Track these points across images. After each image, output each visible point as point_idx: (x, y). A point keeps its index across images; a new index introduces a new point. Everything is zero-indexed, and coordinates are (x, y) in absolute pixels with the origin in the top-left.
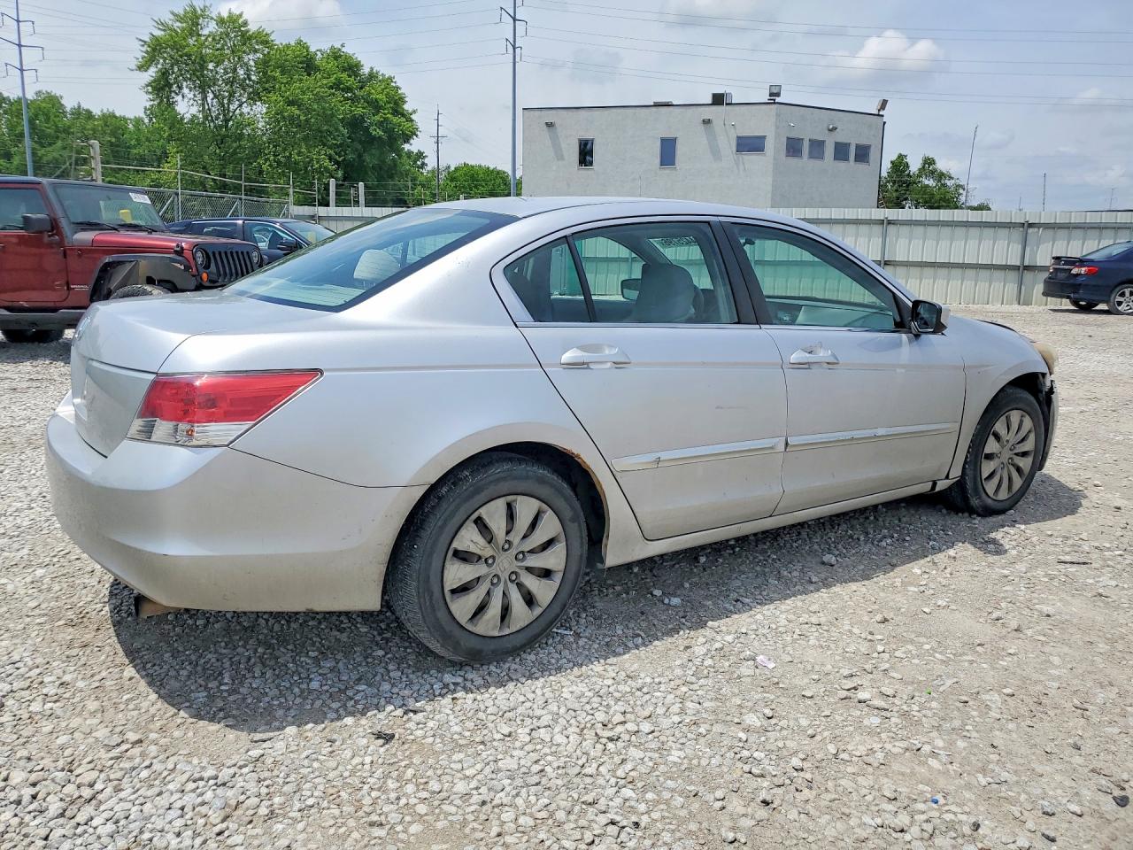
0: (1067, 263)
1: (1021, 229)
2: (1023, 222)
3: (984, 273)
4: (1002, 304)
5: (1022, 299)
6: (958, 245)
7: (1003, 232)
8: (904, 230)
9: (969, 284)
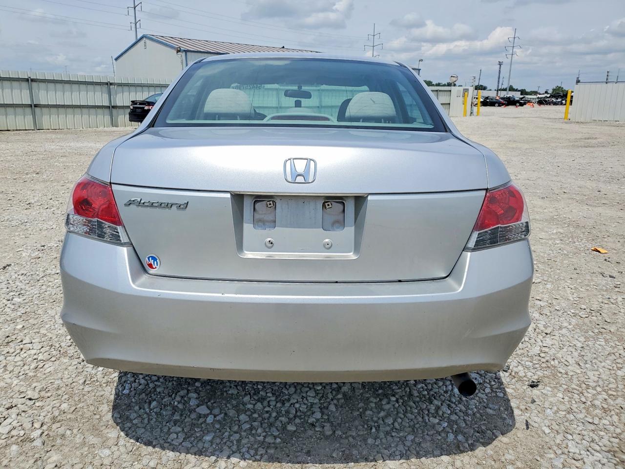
0: (140, 104)
1: (106, 86)
2: (107, 82)
3: (93, 111)
4: (105, 127)
5: (114, 124)
6: (75, 94)
7: (98, 87)
8: (42, 85)
9: (85, 117)
